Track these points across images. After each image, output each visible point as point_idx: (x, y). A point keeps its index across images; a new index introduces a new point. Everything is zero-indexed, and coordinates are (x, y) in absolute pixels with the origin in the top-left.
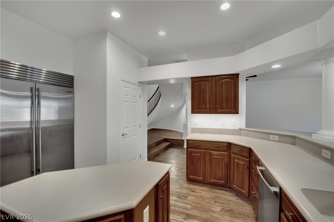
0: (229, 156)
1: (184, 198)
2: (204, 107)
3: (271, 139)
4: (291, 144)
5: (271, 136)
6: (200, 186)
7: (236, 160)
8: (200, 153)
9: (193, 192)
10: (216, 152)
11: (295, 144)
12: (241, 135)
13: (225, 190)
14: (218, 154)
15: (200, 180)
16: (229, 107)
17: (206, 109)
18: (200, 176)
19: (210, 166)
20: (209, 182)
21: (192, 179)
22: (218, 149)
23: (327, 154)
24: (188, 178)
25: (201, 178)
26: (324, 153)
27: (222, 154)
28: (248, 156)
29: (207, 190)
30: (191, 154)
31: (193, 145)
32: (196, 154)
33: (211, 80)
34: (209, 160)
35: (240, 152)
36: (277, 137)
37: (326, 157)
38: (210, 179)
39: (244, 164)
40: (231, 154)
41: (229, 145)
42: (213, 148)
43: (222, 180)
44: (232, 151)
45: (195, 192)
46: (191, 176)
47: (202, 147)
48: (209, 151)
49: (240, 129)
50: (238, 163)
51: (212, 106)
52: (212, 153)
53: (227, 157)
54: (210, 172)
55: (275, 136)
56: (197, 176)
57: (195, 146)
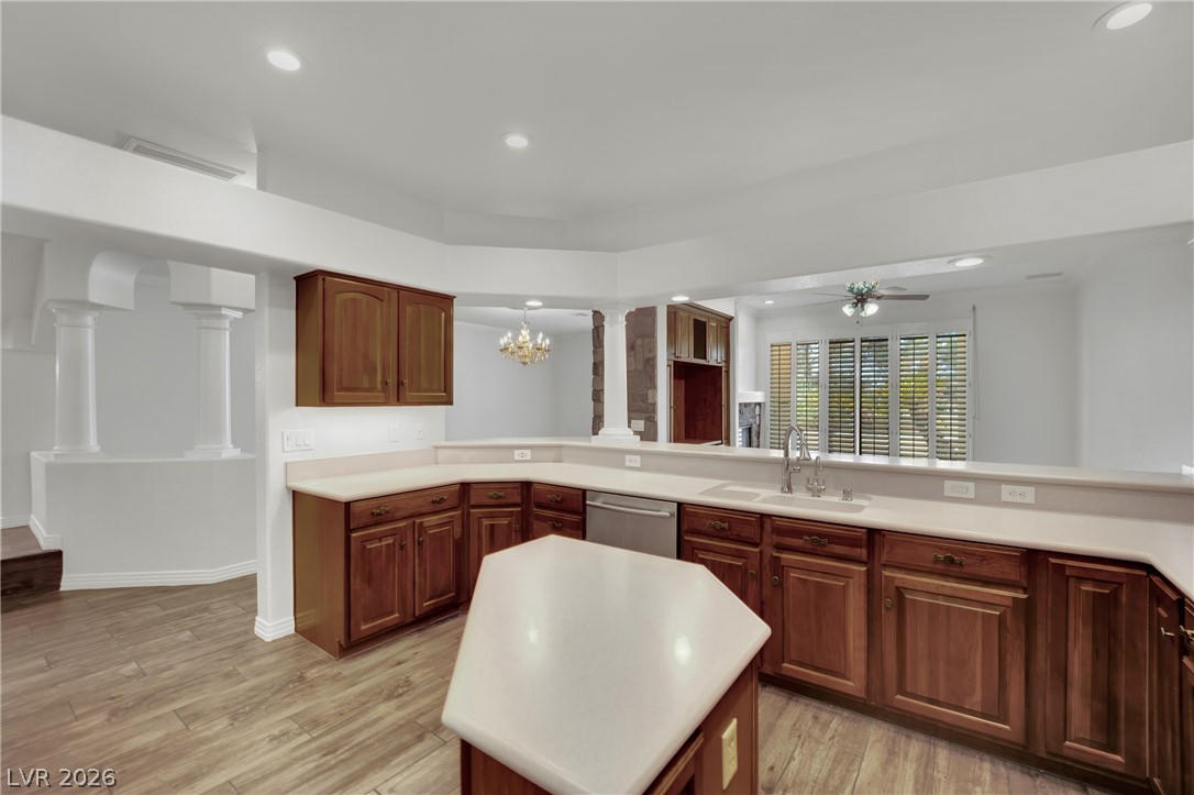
0: (466, 517)
1: (405, 689)
2: (366, 384)
3: (516, 458)
4: (554, 461)
5: (517, 452)
6: (388, 645)
7: (486, 522)
8: (393, 533)
9: (399, 663)
10: (433, 519)
11: (560, 461)
12: (436, 463)
13: (452, 617)
14: (441, 522)
15: (396, 622)
16: (436, 387)
17: (371, 389)
18: (392, 613)
19: (420, 564)
20: (417, 614)
21: (367, 634)
22: (439, 507)
23: (636, 461)
24: (354, 638)
25: (397, 615)
26: (631, 461)
27: (450, 517)
28: (520, 501)
29: (422, 639)
30: (365, 547)
31: (373, 513)
32: (380, 541)
33: (389, 295)
34: (417, 548)
35: (500, 497)
36: (528, 452)
37: (633, 465)
38: (421, 603)
39: (509, 524)
40: (472, 511)
41: (465, 487)
42: (426, 509)
43: (450, 592)
44: (472, 503)
45: (406, 661)
46: (363, 627)
47: (399, 514)
48: (418, 521)
49: (437, 448)
50: (492, 526)
51: (392, 381)
52: (426, 525)
53: (459, 522)
54: (420, 584)
55: (525, 451)
56: (384, 616)
57: (379, 514)
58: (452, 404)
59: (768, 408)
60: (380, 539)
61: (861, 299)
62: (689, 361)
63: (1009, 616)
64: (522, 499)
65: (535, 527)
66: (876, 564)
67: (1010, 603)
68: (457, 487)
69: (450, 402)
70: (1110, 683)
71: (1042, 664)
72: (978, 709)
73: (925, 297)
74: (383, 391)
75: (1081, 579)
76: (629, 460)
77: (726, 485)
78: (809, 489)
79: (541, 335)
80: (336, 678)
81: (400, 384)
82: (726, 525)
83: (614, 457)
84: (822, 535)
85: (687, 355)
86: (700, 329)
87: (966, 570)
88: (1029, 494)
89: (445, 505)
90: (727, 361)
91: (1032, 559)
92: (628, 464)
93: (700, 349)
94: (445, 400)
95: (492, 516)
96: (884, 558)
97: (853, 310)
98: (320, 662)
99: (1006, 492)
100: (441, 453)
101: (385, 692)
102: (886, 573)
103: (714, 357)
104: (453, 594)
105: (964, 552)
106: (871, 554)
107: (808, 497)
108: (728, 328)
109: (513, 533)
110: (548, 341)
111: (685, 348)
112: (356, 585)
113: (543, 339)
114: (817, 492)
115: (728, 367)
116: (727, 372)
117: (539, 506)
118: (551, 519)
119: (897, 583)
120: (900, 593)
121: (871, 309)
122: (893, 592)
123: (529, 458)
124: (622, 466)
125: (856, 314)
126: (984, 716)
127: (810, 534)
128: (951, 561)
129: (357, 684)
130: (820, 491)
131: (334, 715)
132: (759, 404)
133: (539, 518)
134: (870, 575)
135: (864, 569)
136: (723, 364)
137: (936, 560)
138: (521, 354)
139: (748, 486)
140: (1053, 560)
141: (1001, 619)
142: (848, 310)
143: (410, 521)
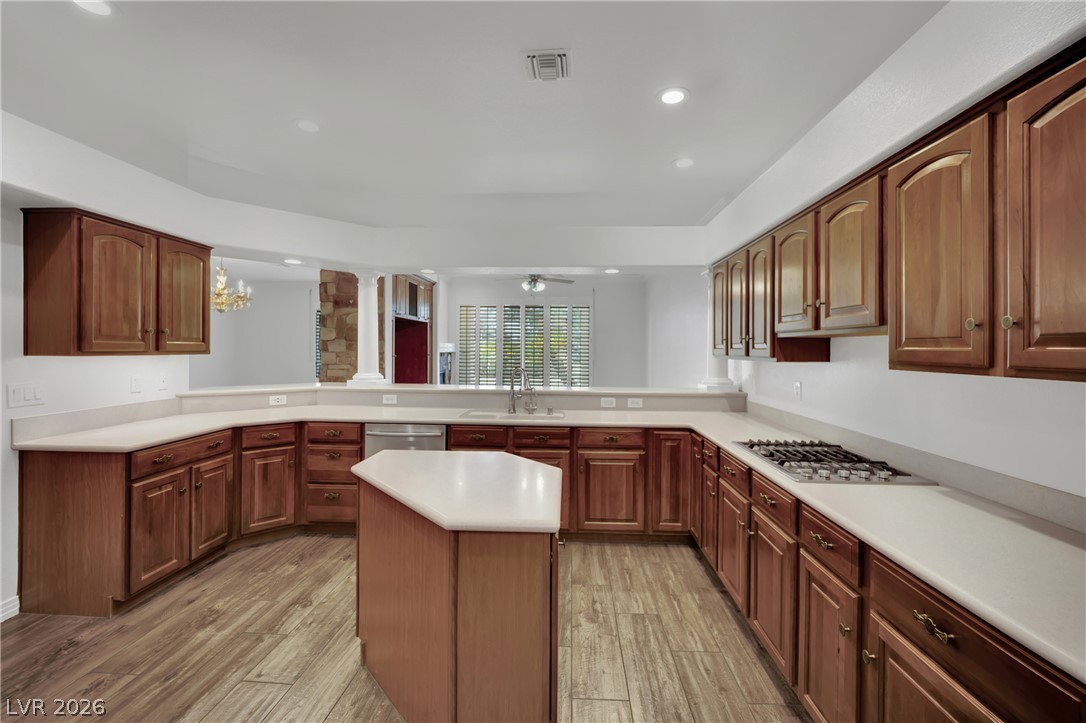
0: (238, 459)
1: (214, 616)
2: (126, 332)
3: (271, 403)
4: (310, 404)
5: (272, 398)
7: (259, 462)
8: (172, 481)
10: (209, 464)
11: (315, 404)
13: (221, 557)
14: (216, 465)
15: (174, 567)
16: (195, 336)
17: (132, 336)
18: (170, 559)
19: (196, 509)
20: (193, 558)
21: (147, 583)
22: (214, 452)
23: (394, 399)
24: (135, 588)
25: (175, 561)
26: (387, 399)
27: (224, 461)
28: (293, 440)
29: (200, 581)
30: (145, 497)
31: (155, 462)
32: (160, 489)
33: (150, 242)
34: (193, 492)
35: (275, 438)
36: (284, 397)
37: (390, 402)
38: (197, 546)
39: (283, 461)
40: (244, 453)
41: (237, 431)
42: (203, 455)
43: (223, 532)
44: (244, 446)
45: (197, 598)
46: (143, 578)
47: (178, 461)
48: (195, 467)
49: (181, 397)
50: (266, 465)
51: (151, 328)
52: (203, 470)
53: (231, 465)
54: (196, 527)
55: (280, 397)
56: (162, 563)
57: (161, 462)
58: (209, 353)
59: (458, 356)
60: (160, 488)
61: (534, 279)
62: (405, 317)
63: (637, 465)
64: (296, 438)
65: (309, 460)
66: (575, 447)
67: (638, 458)
68: (230, 432)
69: (207, 351)
70: (677, 489)
71: (651, 487)
72: (624, 518)
73: (571, 282)
74: (143, 339)
75: (666, 440)
76: (386, 399)
77: (469, 412)
78: (527, 410)
79: (241, 283)
80: (121, 631)
81: (159, 332)
82: (483, 437)
83: (373, 396)
84: (545, 434)
85: (405, 314)
86: (413, 290)
87: (619, 443)
88: (640, 402)
89: (220, 449)
90: (431, 318)
91: (647, 432)
92: (385, 402)
93: (414, 310)
94: (204, 348)
95: (265, 456)
96: (580, 443)
97: (529, 286)
98: (88, 625)
99: (631, 402)
100: (187, 403)
101: (193, 624)
102: (580, 452)
103: (423, 314)
104: (226, 534)
105: (618, 434)
106: (572, 443)
107: (527, 415)
108: (431, 291)
109: (287, 470)
110: (249, 290)
111: (403, 306)
112: (137, 535)
113: (245, 287)
114: (531, 411)
115: (431, 323)
116: (431, 327)
117: (312, 442)
118: (328, 451)
119: (586, 457)
120: (587, 462)
121: (541, 287)
122: (584, 461)
123: (284, 402)
124: (380, 404)
125: (530, 289)
126: (627, 521)
127: (538, 434)
128: (612, 439)
129: (154, 628)
130: (535, 410)
131: (149, 653)
132: (450, 353)
133: (312, 452)
134: (571, 455)
135: (568, 451)
136: (428, 321)
137: (605, 440)
138: (218, 301)
139: (483, 411)
140: (656, 432)
141: (634, 466)
142: (526, 286)
143: (187, 467)
